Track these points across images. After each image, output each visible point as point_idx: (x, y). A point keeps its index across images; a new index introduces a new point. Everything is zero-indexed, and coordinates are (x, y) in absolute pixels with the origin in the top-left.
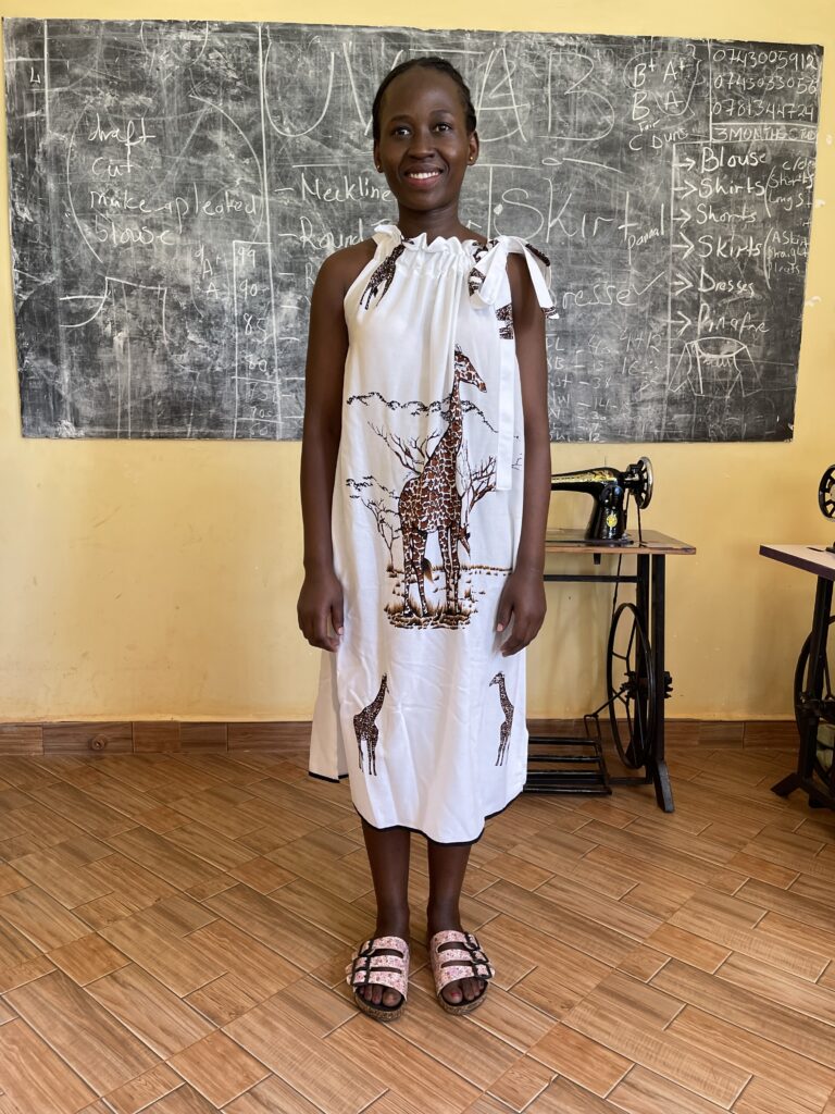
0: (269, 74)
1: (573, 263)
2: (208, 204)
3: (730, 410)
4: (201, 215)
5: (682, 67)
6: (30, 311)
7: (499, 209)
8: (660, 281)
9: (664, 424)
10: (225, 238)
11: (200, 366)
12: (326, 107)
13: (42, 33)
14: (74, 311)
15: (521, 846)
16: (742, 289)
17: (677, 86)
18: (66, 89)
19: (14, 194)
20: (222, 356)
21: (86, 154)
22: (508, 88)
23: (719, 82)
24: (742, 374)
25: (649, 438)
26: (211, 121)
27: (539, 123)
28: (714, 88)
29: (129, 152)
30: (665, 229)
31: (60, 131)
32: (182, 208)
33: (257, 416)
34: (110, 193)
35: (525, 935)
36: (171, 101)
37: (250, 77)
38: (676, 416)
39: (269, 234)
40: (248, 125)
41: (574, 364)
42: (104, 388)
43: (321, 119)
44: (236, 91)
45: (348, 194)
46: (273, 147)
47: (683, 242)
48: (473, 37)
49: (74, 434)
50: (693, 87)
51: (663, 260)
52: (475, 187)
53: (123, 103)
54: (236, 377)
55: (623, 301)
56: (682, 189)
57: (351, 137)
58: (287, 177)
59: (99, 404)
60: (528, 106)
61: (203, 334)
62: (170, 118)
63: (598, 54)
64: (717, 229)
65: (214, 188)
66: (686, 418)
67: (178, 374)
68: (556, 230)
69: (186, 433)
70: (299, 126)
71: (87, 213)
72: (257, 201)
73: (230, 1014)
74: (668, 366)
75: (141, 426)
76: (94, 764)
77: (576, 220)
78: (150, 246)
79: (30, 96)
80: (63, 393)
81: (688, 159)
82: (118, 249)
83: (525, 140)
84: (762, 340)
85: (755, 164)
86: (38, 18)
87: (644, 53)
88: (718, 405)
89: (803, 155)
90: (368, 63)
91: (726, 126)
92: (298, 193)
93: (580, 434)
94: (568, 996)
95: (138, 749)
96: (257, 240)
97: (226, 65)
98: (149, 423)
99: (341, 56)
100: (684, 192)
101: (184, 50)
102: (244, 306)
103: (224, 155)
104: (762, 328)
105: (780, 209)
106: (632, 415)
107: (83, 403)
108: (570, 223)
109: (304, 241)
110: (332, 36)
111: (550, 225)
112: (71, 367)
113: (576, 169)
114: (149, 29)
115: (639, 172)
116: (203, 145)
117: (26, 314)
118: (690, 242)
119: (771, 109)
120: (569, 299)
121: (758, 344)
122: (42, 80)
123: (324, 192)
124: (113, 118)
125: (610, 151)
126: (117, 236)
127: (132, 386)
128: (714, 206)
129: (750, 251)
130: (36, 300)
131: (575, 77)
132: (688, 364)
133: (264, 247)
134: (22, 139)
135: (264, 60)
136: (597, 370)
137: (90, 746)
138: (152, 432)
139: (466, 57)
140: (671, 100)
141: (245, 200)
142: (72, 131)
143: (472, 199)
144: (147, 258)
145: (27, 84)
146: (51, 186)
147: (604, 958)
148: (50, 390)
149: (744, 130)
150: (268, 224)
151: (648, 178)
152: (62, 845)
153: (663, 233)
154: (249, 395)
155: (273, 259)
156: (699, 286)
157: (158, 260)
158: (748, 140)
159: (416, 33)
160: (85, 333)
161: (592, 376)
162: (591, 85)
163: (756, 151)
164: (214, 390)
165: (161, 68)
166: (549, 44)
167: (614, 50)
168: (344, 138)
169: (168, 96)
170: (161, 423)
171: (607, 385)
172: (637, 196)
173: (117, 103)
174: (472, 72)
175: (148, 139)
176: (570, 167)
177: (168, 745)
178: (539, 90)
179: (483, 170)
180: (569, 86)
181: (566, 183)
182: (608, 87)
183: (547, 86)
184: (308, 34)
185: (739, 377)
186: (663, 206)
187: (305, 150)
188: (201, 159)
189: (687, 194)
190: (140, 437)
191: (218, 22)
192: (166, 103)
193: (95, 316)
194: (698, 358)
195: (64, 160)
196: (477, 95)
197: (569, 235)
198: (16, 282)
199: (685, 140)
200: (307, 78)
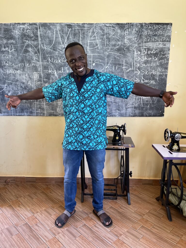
0: (41, 35)
2: (28, 64)
3: (149, 110)
4: (27, 67)
5: (137, 30)
7: (94, 64)
9: (133, 113)
10: (32, 72)
12: (54, 42)
16: (152, 82)
17: (136, 35)
21: (1, 54)
22: (96, 36)
23: (146, 33)
25: (130, 116)
26: (28, 46)
27: (103, 44)
28: (145, 35)
29: (10, 53)
30: (133, 68)
32: (22, 65)
33: (40, 111)
34: (6, 62)
35: (85, 241)
36: (19, 42)
37: (36, 36)
38: (136, 111)
39: (42, 71)
40: (36, 46)
41: (112, 99)
43: (53, 45)
44: (33, 39)
45: (59, 61)
46: (42, 51)
47: (137, 71)
48: (87, 25)
50: (140, 35)
51: (133, 75)
53: (8, 42)
54: (35, 102)
56: (137, 59)
57: (60, 49)
58: (45, 58)
60: (100, 40)
62: (19, 45)
63: (117, 28)
64: (146, 68)
65: (29, 61)
66: (138, 111)
67: (23, 102)
69: (25, 115)
70: (48, 46)
71: (1, 67)
72: (39, 63)
74: (134, 100)
75: (15, 113)
76: (6, 186)
77: (112, 66)
78: (15, 74)
81: (138, 52)
82: (8, 74)
83: (100, 48)
85: (155, 53)
87: (128, 27)
88: (146, 109)
89: (167, 50)
90: (63, 32)
91: (148, 44)
92: (48, 61)
93: (114, 115)
95: (17, 182)
96: (39, 72)
97: (31, 33)
98: (17, 112)
99: (57, 30)
101: (21, 30)
102: (37, 87)
103: (31, 53)
105: (161, 63)
106: (126, 111)
109: (50, 72)
110: (54, 25)
111: (106, 68)
113: (112, 55)
114: (13, 25)
115: (127, 55)
116: (26, 51)
118: (139, 71)
119: (159, 39)
123: (54, 61)
124: (6, 45)
125: (120, 50)
126: (8, 72)
128: (145, 63)
129: (153, 73)
131: (111, 33)
132: (139, 99)
133: (40, 74)
135: (39, 31)
137: (5, 182)
138: (17, 114)
139: (86, 29)
140: (134, 38)
141: (36, 63)
144: (15, 76)
149: (152, 45)
150: (41, 69)
151: (129, 56)
153: (133, 69)
154: (38, 106)
155: (43, 76)
156: (141, 81)
157: (17, 77)
158: (153, 47)
159: (74, 24)
160: (2, 93)
161: (116, 102)
162: (115, 35)
163: (155, 50)
164: (31, 105)
165: (16, 34)
166: (105, 26)
167: (120, 27)
168: (58, 49)
169: (18, 40)
170: (19, 113)
171: (120, 104)
172: (126, 61)
173: (7, 42)
174: (87, 33)
175: (14, 50)
176: (110, 54)
177: (23, 182)
178: (103, 37)
179: (90, 55)
180: (110, 36)
181: (109, 58)
182: (119, 35)
183: (105, 36)
184: (49, 25)
185: (151, 102)
186: (132, 63)
187: (49, 52)
188: (26, 54)
189: (138, 60)
190: (15, 116)
191: (29, 23)
192: (18, 42)
193: (4, 89)
194: (141, 98)
196: (88, 38)
197: (111, 70)
199: (138, 47)
200: (49, 35)
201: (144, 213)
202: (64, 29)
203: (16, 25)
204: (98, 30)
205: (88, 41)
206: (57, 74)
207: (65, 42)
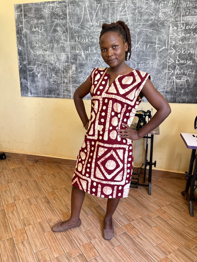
0: (69, 12)
1: (142, 56)
2: (56, 45)
3: (183, 95)
4: (55, 48)
6: (22, 69)
8: (165, 61)
10: (60, 52)
11: (55, 82)
12: (82, 19)
13: (22, 7)
14: (30, 70)
16: (188, 62)
17: (172, 8)
18: (27, 19)
19: (18, 44)
20: (59, 79)
21: (32, 34)
22: (126, 11)
23: (184, 5)
24: (187, 85)
26: (57, 25)
27: (134, 20)
28: (183, 7)
29: (40, 33)
30: (167, 46)
31: (26, 29)
32: (51, 46)
33: (67, 93)
34: (36, 43)
36: (48, 21)
37: (65, 14)
38: (167, 96)
39: (69, 51)
40: (65, 25)
42: (36, 86)
43: (81, 23)
44: (62, 17)
45: (87, 41)
46: (70, 30)
47: (172, 50)
49: (31, 96)
50: (177, 7)
51: (166, 55)
53: (39, 22)
54: (62, 84)
55: (155, 66)
57: (88, 27)
58: (73, 37)
59: (35, 90)
60: (131, 15)
61: (56, 74)
62: (48, 25)
64: (182, 46)
65: (57, 41)
66: (170, 97)
67: (51, 83)
68: (138, 48)
69: (52, 96)
70: (76, 25)
71: (32, 48)
72: (67, 44)
73: (28, 225)
74: (166, 83)
75: (43, 95)
76: (35, 164)
77: (143, 45)
78: (45, 55)
79: (20, 21)
80: (28, 87)
81: (175, 27)
82: (38, 56)
83: (130, 25)
84: (194, 76)
85: (194, 28)
86: (21, 4)
88: (180, 94)
90: (92, 8)
91: (186, 18)
92: (76, 41)
95: (44, 162)
96: (67, 53)
97: (60, 11)
98: (45, 94)
99: (85, 7)
100: (173, 36)
102: (64, 68)
103: (60, 33)
104: (194, 73)
107: (32, 89)
108: (141, 46)
109: (77, 53)
110: (83, 2)
112: (30, 82)
113: (143, 31)
114: (44, 4)
115: (161, 32)
116: (55, 31)
118: (174, 50)
120: (140, 66)
121: (192, 77)
122: (22, 18)
123: (81, 41)
124: (37, 26)
125: (153, 26)
126: (38, 53)
127: (42, 86)
128: (182, 40)
129: (192, 52)
130: (23, 67)
131: (144, 7)
132: (172, 82)
134: (19, 31)
135: (68, 9)
138: (46, 96)
139: (116, 4)
140: (170, 11)
141: (64, 43)
142: (28, 29)
144: (44, 57)
145: (19, 19)
146: (25, 42)
148: (26, 86)
149: (191, 19)
150: (69, 49)
151: (163, 33)
153: (166, 48)
154: (65, 88)
155: (70, 57)
156: (176, 62)
157: (46, 58)
158: (192, 21)
160: (32, 74)
162: (148, 9)
163: (195, 24)
164: (58, 87)
165: (46, 13)
168: (86, 27)
169: (48, 20)
170: (47, 94)
172: (160, 38)
173: (37, 22)
174: (117, 8)
175: (44, 30)
176: (142, 31)
177: (49, 162)
178: (134, 11)
180: (142, 9)
181: (141, 35)
182: (153, 9)
183: (136, 10)
184: (78, 2)
185: (186, 86)
186: (167, 40)
187: (77, 30)
188: (55, 34)
190: (43, 97)
192: (47, 21)
193: (34, 70)
194: (175, 81)
195: (27, 36)
196: (118, 13)
197: (141, 49)
198: (19, 63)
199: (174, 22)
200: (78, 13)
201: (164, 205)
205: (118, 17)
206: (84, 54)
207: (94, 19)
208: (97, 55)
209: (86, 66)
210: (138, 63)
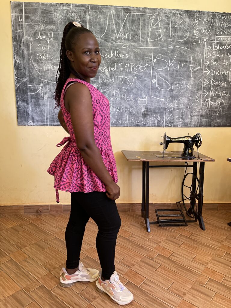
0: (89, 20)
1: (175, 76)
3: (218, 118)
5: (208, 20)
6: (20, 89)
7: (155, 61)
8: (200, 81)
9: (199, 122)
12: (106, 30)
13: (23, 6)
14: (32, 89)
15: (162, 243)
16: (223, 84)
17: (207, 25)
18: (30, 23)
19: (15, 54)
21: (36, 43)
22: (159, 25)
23: (219, 24)
24: (222, 108)
25: (195, 126)
27: (167, 35)
28: (217, 26)
29: (48, 43)
30: (202, 66)
31: (28, 36)
34: (43, 55)
35: (169, 272)
36: (61, 28)
37: (84, 21)
38: (203, 120)
41: (175, 105)
42: (41, 111)
43: (104, 33)
45: (112, 55)
47: (207, 70)
48: (149, 10)
49: (32, 125)
50: (211, 25)
51: (201, 76)
52: (148, 54)
53: (47, 28)
55: (189, 87)
57: (113, 39)
59: (40, 116)
60: (164, 30)
62: (61, 33)
63: (185, 16)
64: (216, 67)
66: (205, 120)
68: (171, 67)
70: (98, 36)
71: (36, 61)
73: (93, 298)
74: (201, 106)
76: (39, 217)
77: (177, 64)
79: (19, 25)
80: (29, 113)
81: (209, 47)
82: (45, 71)
83: (163, 40)
84: (228, 98)
85: (228, 48)
86: (21, 1)
87: (198, 16)
88: (214, 117)
90: (118, 17)
91: (220, 37)
93: (176, 125)
94: (184, 291)
95: (51, 212)
97: (77, 17)
98: (54, 121)
99: (111, 15)
100: (207, 56)
101: (65, 12)
104: (228, 95)
106: (190, 120)
107: (35, 116)
108: (175, 65)
110: (108, 9)
112: (32, 105)
113: (177, 49)
114: (54, 6)
115: (196, 50)
117: (19, 90)
118: (209, 71)
120: (174, 86)
121: (226, 99)
122: (23, 20)
123: (105, 55)
124: (44, 32)
125: (187, 44)
126: (45, 68)
127: (49, 111)
128: (216, 60)
129: (225, 73)
130: (22, 86)
131: (178, 22)
132: (207, 105)
134: (16, 38)
135: (88, 16)
136: (181, 107)
137: (37, 212)
138: (55, 124)
139: (147, 16)
140: (205, 29)
142: (31, 36)
143: (147, 58)
144: (54, 74)
145: (18, 22)
146: (26, 52)
147: (192, 279)
148: (26, 112)
149: (225, 39)
151: (198, 52)
152: (35, 243)
153: (201, 68)
156: (211, 83)
158: (226, 41)
159: (133, 8)
160: (36, 95)
161: (180, 109)
162: (182, 24)
163: (228, 45)
165: (58, 17)
166: (171, 12)
167: (189, 14)
168: (111, 39)
169: (60, 26)
170: (57, 122)
171: (184, 111)
172: (194, 57)
173: (45, 28)
174: (148, 20)
175: (54, 39)
177: (59, 211)
178: (167, 26)
179: (151, 49)
180: (176, 25)
181: (174, 53)
182: (187, 25)
183: (170, 25)
184: (101, 8)
186: (201, 60)
189: (208, 57)
190: (52, 126)
191: (75, 4)
192: (59, 28)
193: (38, 91)
194: (210, 103)
195: (29, 45)
196: (150, 27)
197: (175, 68)
198: (16, 81)
199: (208, 41)
200: (101, 21)
201: (222, 240)
202: (120, 14)
203: (58, 6)
204: (162, 17)
205: (149, 31)
206: (108, 72)
207: (120, 30)
208: (124, 73)
209: (110, 86)
210: (172, 84)
